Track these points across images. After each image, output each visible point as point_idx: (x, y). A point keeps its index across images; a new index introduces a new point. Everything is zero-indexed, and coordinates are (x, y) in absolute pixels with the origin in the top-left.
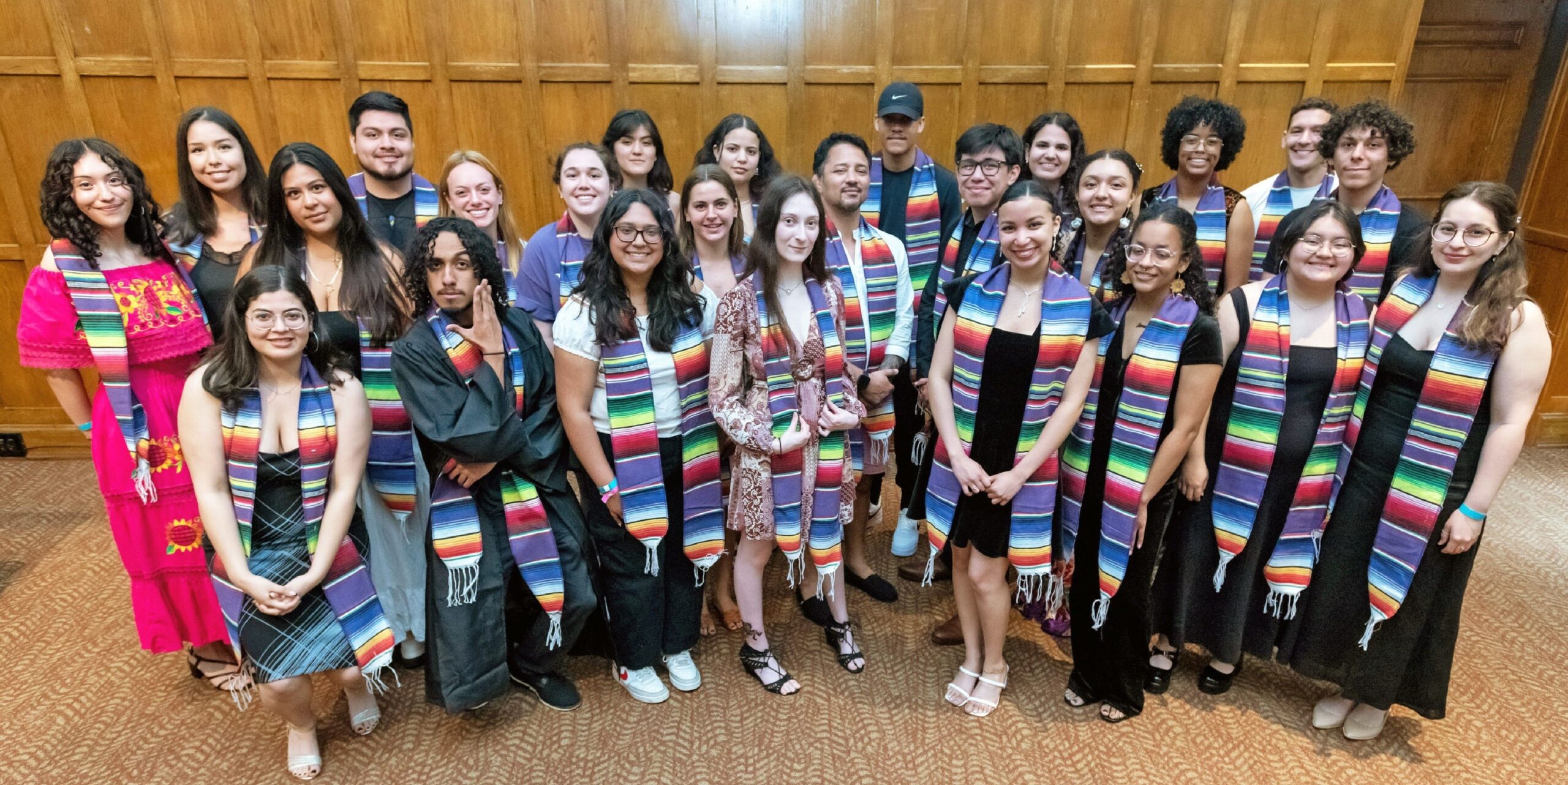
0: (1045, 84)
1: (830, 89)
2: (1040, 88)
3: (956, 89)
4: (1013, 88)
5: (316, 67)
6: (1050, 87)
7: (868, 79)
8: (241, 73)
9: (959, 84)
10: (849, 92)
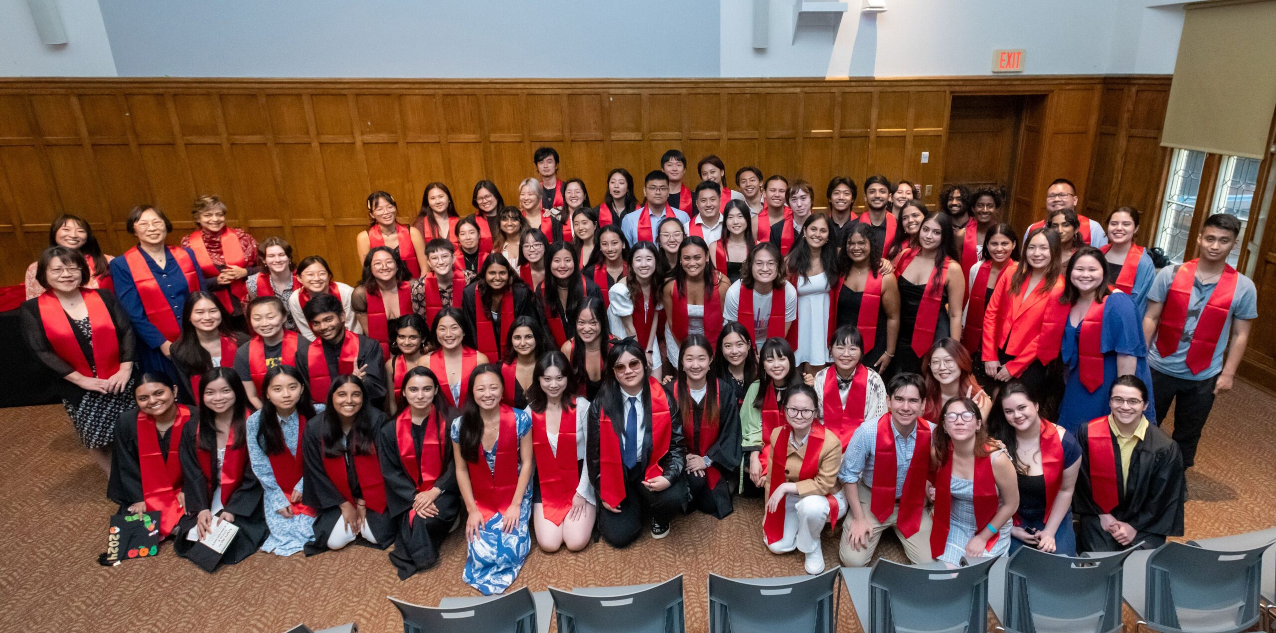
0: (794, 138)
1: (701, 141)
2: (792, 140)
3: (756, 141)
4: (781, 140)
5: (471, 137)
6: (797, 139)
7: (718, 137)
8: (437, 140)
9: (757, 139)
10: (710, 143)
